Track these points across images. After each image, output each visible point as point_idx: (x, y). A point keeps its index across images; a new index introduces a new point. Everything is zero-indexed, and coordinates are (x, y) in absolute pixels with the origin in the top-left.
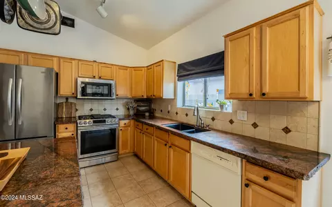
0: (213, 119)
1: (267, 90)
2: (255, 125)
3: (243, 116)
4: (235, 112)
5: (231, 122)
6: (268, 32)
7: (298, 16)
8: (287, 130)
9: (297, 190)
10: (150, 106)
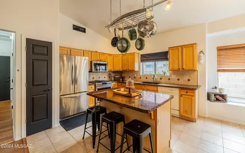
0: (161, 79)
1: (184, 67)
2: (178, 80)
3: (174, 77)
4: (171, 75)
5: (169, 79)
6: (184, 49)
7: (192, 46)
8: (189, 80)
9: (194, 93)
10: (121, 75)
